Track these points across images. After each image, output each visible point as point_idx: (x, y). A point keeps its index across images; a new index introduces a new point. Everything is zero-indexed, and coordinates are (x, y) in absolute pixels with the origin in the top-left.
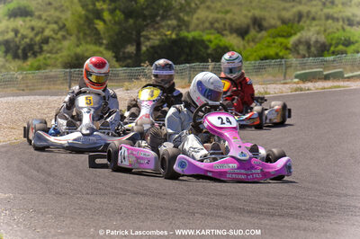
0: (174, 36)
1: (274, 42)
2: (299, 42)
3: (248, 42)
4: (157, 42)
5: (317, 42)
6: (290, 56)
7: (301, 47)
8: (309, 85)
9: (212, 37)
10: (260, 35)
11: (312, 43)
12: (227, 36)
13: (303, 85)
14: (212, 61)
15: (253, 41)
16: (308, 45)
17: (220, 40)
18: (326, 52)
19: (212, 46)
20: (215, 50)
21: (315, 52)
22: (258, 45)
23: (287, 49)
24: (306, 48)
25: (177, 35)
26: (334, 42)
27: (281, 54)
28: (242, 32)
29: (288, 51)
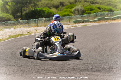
0: (33, 9)
1: (67, 10)
2: (75, 10)
3: (59, 10)
4: (28, 12)
5: (81, 10)
6: (72, 15)
7: (76, 12)
8: (77, 25)
9: (46, 9)
10: (62, 8)
11: (80, 10)
12: (52, 8)
13: (75, 25)
14: (45, 18)
15: (61, 10)
16: (78, 11)
17: (49, 10)
18: (84, 13)
19: (46, 12)
20: (47, 13)
21: (81, 13)
22: (62, 11)
23: (71, 12)
24: (77, 12)
25: (34, 9)
26: (87, 10)
27: (69, 14)
28: (57, 7)
29: (72, 13)
